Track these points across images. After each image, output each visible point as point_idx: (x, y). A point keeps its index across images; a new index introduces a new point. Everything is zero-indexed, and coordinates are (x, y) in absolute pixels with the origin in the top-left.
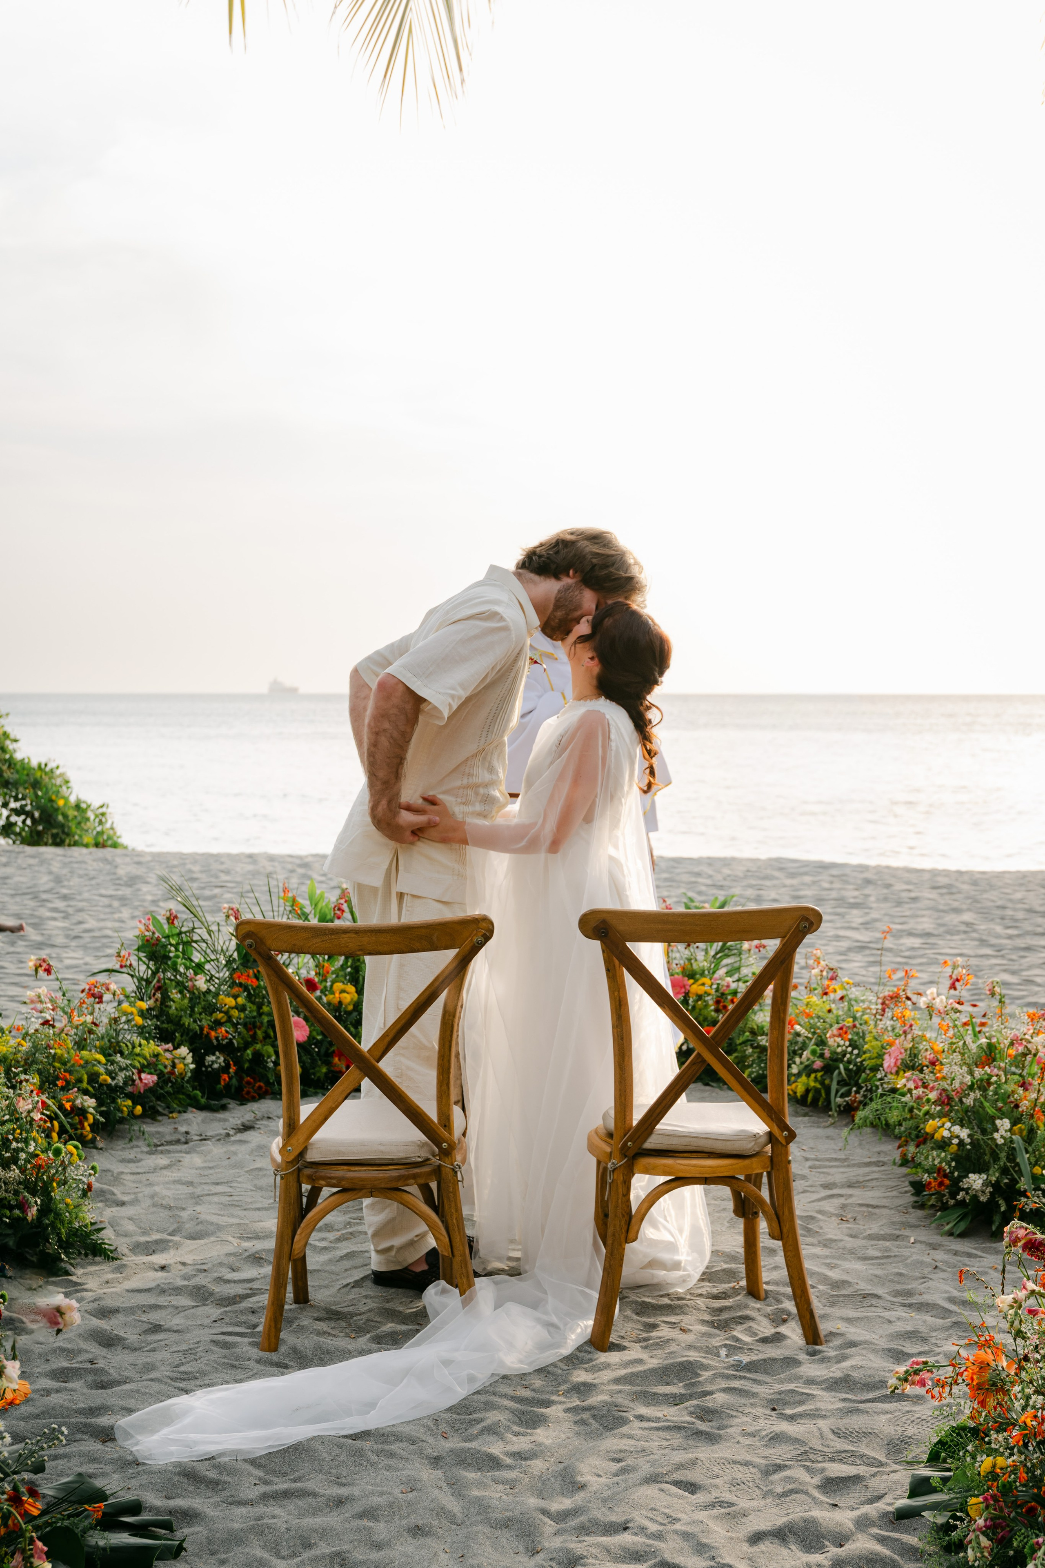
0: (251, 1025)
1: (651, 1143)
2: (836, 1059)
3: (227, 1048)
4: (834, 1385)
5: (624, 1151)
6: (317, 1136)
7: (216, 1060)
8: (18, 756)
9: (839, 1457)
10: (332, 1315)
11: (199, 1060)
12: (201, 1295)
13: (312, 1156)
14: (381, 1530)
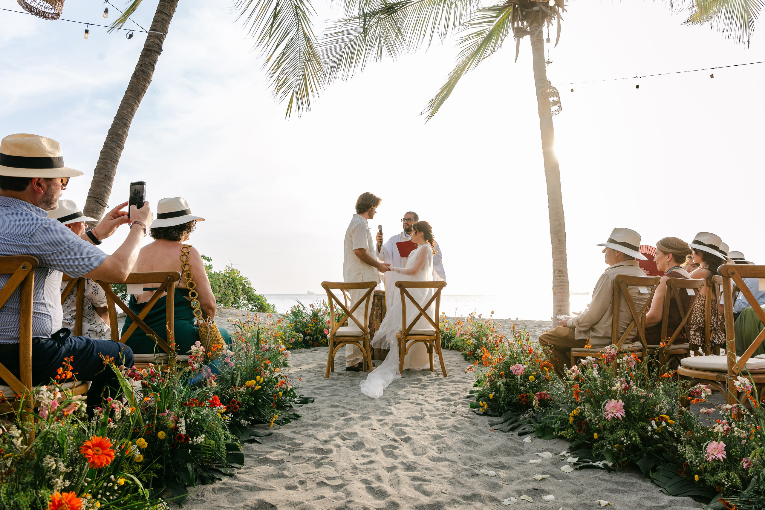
0: (316, 331)
1: (410, 332)
2: (446, 335)
3: (310, 335)
4: (451, 382)
5: (404, 334)
6: (338, 330)
7: (308, 338)
8: (255, 293)
9: (454, 390)
10: (340, 374)
11: (304, 337)
12: (309, 372)
13: (337, 335)
14: (356, 399)
